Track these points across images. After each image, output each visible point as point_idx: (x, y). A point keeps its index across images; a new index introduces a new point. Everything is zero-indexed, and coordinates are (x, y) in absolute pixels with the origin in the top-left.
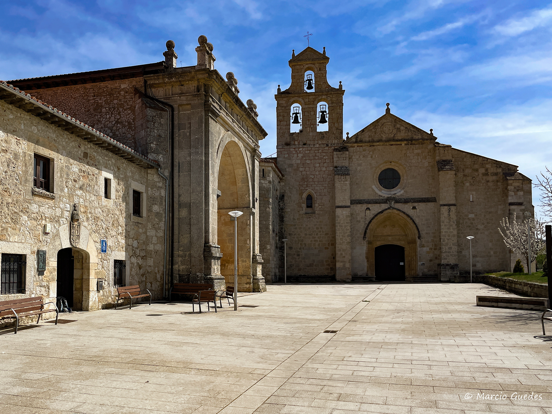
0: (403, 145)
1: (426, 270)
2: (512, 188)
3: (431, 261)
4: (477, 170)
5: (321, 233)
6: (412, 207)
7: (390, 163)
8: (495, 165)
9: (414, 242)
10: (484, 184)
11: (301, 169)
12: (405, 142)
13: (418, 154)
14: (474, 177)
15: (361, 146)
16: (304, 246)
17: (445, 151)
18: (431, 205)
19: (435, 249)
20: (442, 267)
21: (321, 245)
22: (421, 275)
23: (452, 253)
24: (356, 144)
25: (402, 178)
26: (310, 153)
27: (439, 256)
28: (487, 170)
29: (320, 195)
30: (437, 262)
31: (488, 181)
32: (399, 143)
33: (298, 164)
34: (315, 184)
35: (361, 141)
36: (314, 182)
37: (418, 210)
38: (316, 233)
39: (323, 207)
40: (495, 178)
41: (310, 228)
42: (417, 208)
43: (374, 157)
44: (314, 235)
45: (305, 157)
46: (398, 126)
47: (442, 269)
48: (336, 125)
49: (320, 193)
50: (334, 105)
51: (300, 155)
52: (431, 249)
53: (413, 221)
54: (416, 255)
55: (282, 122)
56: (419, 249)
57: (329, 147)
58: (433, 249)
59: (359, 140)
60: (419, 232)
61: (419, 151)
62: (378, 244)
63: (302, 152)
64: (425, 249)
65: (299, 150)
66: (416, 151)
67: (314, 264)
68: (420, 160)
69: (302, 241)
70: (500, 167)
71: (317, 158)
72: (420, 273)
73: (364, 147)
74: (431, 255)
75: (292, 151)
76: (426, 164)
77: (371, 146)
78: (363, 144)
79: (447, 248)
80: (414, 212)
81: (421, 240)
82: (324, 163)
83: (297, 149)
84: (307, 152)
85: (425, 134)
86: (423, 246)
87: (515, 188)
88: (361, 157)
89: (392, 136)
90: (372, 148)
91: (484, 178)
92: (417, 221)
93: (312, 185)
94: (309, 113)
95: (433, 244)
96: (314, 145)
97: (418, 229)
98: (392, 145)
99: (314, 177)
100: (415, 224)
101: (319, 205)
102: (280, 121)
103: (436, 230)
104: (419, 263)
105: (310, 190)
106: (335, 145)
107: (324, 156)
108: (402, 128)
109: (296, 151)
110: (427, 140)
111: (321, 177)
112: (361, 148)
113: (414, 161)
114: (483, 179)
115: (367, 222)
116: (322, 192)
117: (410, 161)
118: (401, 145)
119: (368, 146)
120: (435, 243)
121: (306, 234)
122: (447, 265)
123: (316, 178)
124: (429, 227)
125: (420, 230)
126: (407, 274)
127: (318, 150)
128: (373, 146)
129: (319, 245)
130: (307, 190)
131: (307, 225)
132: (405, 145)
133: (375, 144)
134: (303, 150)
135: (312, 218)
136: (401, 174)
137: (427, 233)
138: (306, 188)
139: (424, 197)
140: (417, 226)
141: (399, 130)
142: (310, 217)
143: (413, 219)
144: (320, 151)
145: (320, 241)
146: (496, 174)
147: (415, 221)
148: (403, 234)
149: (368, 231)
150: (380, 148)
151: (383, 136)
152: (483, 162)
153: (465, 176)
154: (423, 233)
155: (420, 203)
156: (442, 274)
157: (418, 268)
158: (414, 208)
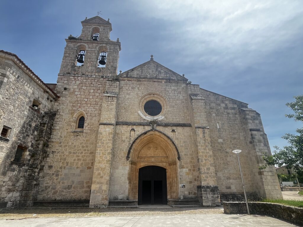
0: (163, 82)
1: (187, 193)
2: (250, 117)
3: (191, 182)
4: (219, 105)
5: (86, 151)
6: (171, 130)
7: (153, 95)
8: (232, 102)
9: (174, 163)
10: (226, 116)
11: (76, 93)
12: (165, 80)
13: (175, 90)
14: (218, 110)
15: (131, 81)
16: (65, 165)
17: (194, 88)
18: (187, 129)
19: (194, 170)
20: (202, 190)
21: (84, 164)
22: (182, 198)
23: (210, 174)
24: (126, 78)
25: (163, 108)
26: (87, 81)
27: (198, 177)
28: (226, 105)
29: (91, 116)
30: (196, 184)
31: (228, 114)
32: (160, 80)
33: (74, 89)
34: (87, 106)
35: (131, 77)
36: (87, 104)
37: (177, 133)
38: (80, 152)
39: (92, 127)
40: (233, 111)
41: (76, 146)
42: (175, 131)
43: (140, 89)
44: (79, 153)
45: (82, 84)
46: (159, 69)
47: (203, 192)
48: (111, 64)
49: (91, 114)
50: (111, 51)
51: (78, 82)
52: (190, 170)
53: (173, 143)
54: (177, 177)
55: (67, 58)
56: (179, 170)
57: (104, 78)
58: (192, 171)
59: (129, 76)
60: (178, 153)
61: (176, 88)
62: (142, 165)
63: (80, 80)
64: (185, 170)
65: (77, 78)
66: (173, 88)
67: (73, 186)
68: (176, 95)
69: (65, 159)
70: (236, 104)
71: (92, 85)
72: (181, 196)
73: (133, 82)
74: (191, 176)
75: (72, 78)
76: (181, 97)
77: (138, 81)
78: (132, 79)
79: (205, 169)
80: (174, 134)
81: (181, 160)
82: (98, 90)
83: (76, 78)
84: (84, 80)
85: (179, 76)
86: (182, 167)
87: (252, 117)
88: (130, 88)
89: (155, 76)
90: (139, 83)
91: (226, 111)
92: (176, 142)
93: (84, 107)
94: (91, 54)
95: (191, 165)
96: (91, 76)
97: (177, 150)
98: (154, 82)
99: (88, 100)
100: (175, 145)
101: (88, 125)
102: (66, 57)
103: (193, 152)
104: (180, 185)
105: (82, 111)
106: (109, 77)
107: (99, 85)
108: (162, 71)
109: (75, 79)
110: (181, 80)
111: (94, 101)
112: (130, 82)
113: (172, 95)
114: (224, 111)
115: (131, 142)
116: (93, 113)
117: (169, 94)
118: (162, 82)
119: (136, 80)
120: (193, 164)
121: (70, 153)
122: (208, 187)
123: (89, 101)
124: (187, 149)
125: (179, 151)
126: (169, 197)
127: (94, 80)
128: (140, 81)
129: (82, 164)
130: (79, 110)
131: (72, 144)
132: (165, 82)
133: (141, 79)
134: (81, 78)
135: (79, 137)
136: (162, 105)
137: (185, 155)
138: (78, 109)
139: (181, 123)
140: (176, 147)
141: (160, 72)
142: (78, 136)
143: (173, 140)
144: (96, 81)
145: (83, 160)
146: (234, 108)
147: (174, 143)
148: (165, 155)
149: (132, 151)
150: (145, 83)
151: (148, 75)
152: (223, 99)
153: (211, 108)
154: (182, 154)
155: (178, 127)
156: (203, 198)
157: (179, 190)
158: (173, 131)
